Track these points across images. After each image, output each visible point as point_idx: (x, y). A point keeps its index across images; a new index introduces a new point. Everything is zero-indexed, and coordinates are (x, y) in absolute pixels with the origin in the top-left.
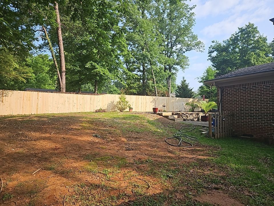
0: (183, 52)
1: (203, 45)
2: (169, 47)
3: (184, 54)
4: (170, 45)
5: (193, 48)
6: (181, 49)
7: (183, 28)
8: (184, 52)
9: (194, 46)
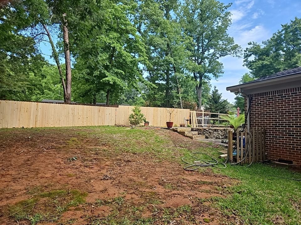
0: (216, 58)
1: (241, 50)
2: (200, 52)
3: (217, 60)
4: (201, 50)
5: (229, 53)
6: (214, 54)
7: (217, 30)
8: (218, 58)
9: (230, 51)
